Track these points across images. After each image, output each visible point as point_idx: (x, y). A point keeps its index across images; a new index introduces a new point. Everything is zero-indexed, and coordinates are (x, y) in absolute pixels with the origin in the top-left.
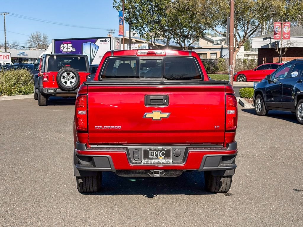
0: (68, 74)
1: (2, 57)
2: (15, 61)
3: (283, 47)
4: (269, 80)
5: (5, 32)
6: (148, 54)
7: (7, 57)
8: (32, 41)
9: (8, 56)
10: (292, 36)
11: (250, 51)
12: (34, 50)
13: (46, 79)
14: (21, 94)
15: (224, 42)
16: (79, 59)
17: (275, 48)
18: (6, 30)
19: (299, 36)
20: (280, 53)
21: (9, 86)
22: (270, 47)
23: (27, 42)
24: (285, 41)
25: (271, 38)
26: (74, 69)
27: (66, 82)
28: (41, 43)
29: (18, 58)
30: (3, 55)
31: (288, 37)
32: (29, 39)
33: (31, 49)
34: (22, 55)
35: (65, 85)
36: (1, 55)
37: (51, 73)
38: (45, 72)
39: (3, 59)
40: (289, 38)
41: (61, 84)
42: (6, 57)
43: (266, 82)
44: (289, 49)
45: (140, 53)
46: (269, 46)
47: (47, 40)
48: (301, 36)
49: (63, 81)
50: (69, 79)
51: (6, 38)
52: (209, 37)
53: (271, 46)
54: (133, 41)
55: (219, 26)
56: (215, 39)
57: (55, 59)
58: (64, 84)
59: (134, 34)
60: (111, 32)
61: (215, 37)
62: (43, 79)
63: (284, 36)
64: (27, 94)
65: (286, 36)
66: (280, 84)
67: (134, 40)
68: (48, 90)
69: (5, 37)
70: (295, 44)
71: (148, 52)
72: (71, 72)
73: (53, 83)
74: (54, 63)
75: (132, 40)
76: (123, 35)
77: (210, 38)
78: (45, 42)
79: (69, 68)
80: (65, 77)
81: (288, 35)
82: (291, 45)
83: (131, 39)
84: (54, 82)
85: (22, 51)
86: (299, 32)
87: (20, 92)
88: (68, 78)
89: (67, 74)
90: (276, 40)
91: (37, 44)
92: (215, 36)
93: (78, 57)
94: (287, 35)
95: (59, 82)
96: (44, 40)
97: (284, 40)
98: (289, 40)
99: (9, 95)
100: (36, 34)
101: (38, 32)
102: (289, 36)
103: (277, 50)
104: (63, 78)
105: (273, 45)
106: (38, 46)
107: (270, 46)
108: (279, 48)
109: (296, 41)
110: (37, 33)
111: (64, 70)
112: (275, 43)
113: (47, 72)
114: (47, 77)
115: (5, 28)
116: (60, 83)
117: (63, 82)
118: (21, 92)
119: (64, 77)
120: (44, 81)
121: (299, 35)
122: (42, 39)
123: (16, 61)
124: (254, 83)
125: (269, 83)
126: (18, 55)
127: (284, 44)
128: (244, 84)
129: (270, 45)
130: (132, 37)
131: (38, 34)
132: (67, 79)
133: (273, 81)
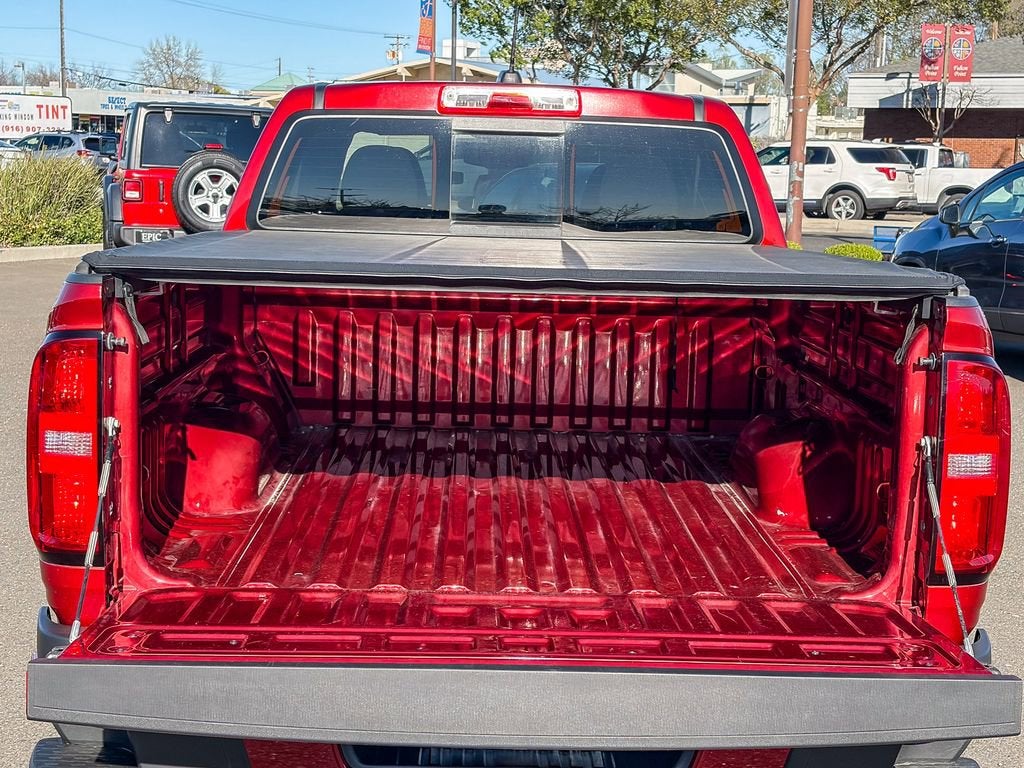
0: (215, 179)
1: (44, 110)
2: (95, 125)
3: (948, 105)
4: (951, 225)
5: (62, 33)
6: (492, 105)
7: (61, 111)
8: (151, 65)
9: (64, 108)
10: (977, 72)
11: (833, 118)
12: (153, 92)
13: (133, 195)
14: (58, 242)
15: (753, 85)
16: (257, 124)
17: (920, 109)
18: (64, 26)
19: (999, 72)
20: (936, 125)
21: (18, 211)
22: (907, 104)
23: (139, 67)
24: (954, 87)
25: (910, 77)
26: (238, 159)
27: (205, 209)
28: (179, 70)
29: (102, 117)
30: (47, 106)
31: (964, 74)
32: (144, 58)
33: (146, 89)
34: (116, 107)
35: (203, 216)
36: (42, 106)
37: (153, 171)
38: (132, 168)
39: (48, 117)
40: (967, 78)
41: (186, 214)
42: (55, 113)
43: (938, 232)
44: (968, 112)
45: (456, 98)
46: (905, 103)
47: (200, 62)
48: (1005, 71)
49: (196, 202)
50: (216, 197)
51: (65, 50)
52: (707, 67)
53: (910, 103)
54: (463, 71)
55: (746, 31)
56: (724, 75)
57: (168, 120)
58: (199, 213)
59: (470, 50)
60: (398, 44)
61: (726, 68)
62: (123, 194)
63: (952, 72)
64: (81, 242)
65: (960, 70)
66: (997, 243)
67: (466, 70)
68: (139, 235)
69: (62, 49)
70: (988, 97)
71: (495, 95)
72: (225, 172)
73: (161, 211)
74: (165, 136)
75: (461, 68)
76: (431, 51)
77: (709, 72)
78: (192, 69)
79: (218, 158)
80: (203, 189)
81: (966, 68)
82: (973, 102)
83: (458, 64)
84: (163, 207)
85: (114, 94)
86: (1000, 59)
87: (57, 234)
88: (215, 191)
89: (210, 177)
90: (926, 83)
91: (166, 75)
92: (725, 63)
93: (251, 117)
94: (961, 68)
95: (182, 207)
96: (190, 62)
97: (951, 83)
98: (966, 83)
99: (16, 243)
100: (165, 43)
101: (171, 38)
102: (969, 72)
103: (927, 116)
104: (196, 193)
105: (917, 100)
106: (170, 81)
107: (908, 100)
108: (933, 110)
109: (989, 88)
110: (168, 41)
111: (200, 163)
112: (923, 91)
113: (137, 168)
114: (135, 187)
115: (61, 21)
116: (184, 211)
117: (193, 207)
118: (60, 233)
119: (199, 189)
120: (126, 201)
121: (1003, 68)
122: (182, 60)
123: (97, 127)
124: (876, 227)
125: (953, 235)
126: (104, 106)
127: (953, 97)
128: (828, 226)
129: (908, 96)
130: (460, 61)
131: (171, 42)
132: (210, 194)
133: (967, 229)
